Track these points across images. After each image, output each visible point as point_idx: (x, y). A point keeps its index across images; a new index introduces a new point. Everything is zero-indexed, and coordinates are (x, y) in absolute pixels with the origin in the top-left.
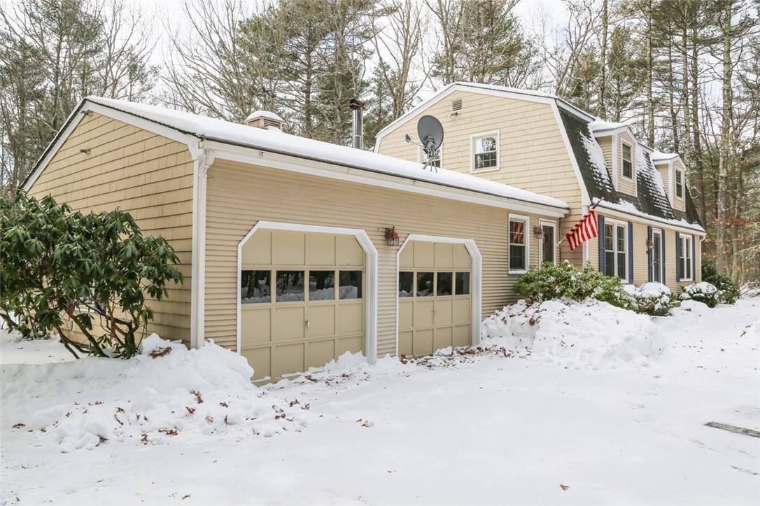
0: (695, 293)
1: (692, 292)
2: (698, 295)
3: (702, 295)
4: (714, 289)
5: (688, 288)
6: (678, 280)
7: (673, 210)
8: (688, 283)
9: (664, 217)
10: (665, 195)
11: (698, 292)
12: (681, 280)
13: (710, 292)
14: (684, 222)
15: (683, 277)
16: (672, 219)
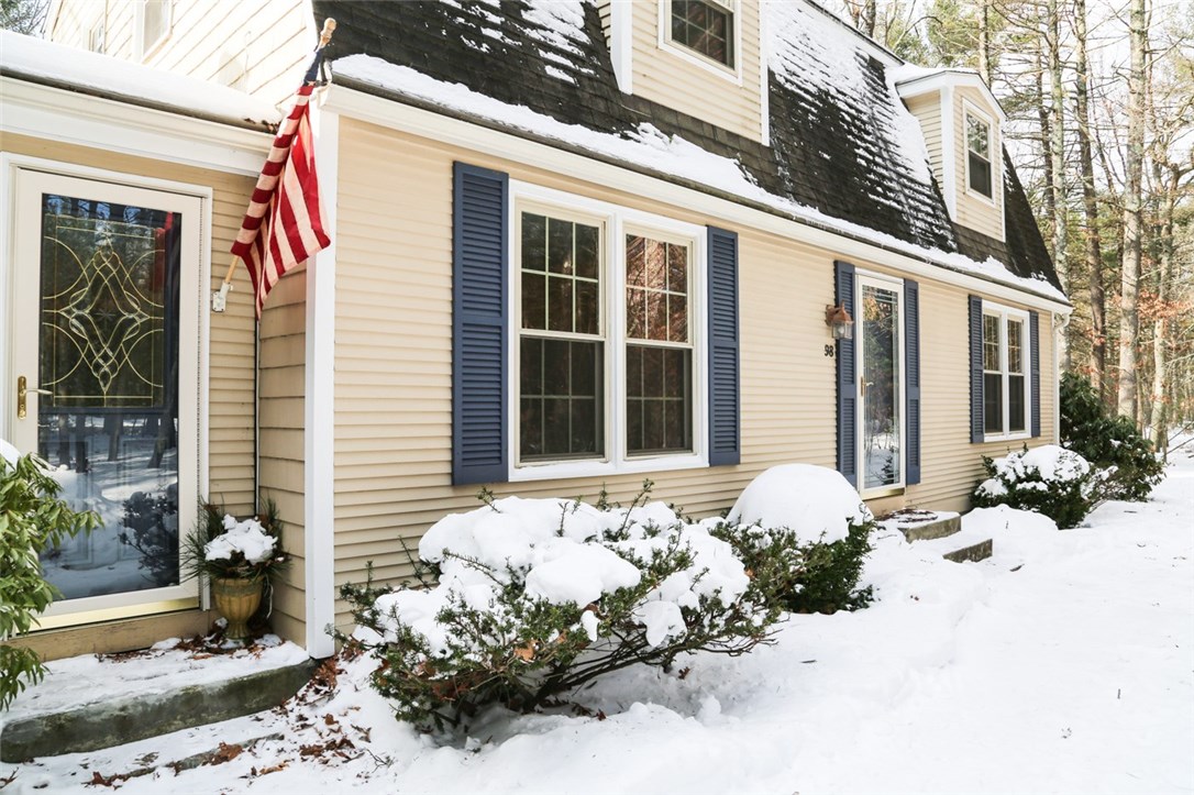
0: (1019, 480)
1: (1011, 477)
2: (1029, 486)
3: (1042, 487)
4: (1077, 468)
5: (1001, 464)
6: (975, 437)
7: (955, 228)
8: (1007, 447)
9: (911, 239)
10: (930, 182)
11: (1029, 478)
12: (989, 437)
13: (1067, 476)
14: (994, 267)
15: (996, 426)
16: (949, 250)
